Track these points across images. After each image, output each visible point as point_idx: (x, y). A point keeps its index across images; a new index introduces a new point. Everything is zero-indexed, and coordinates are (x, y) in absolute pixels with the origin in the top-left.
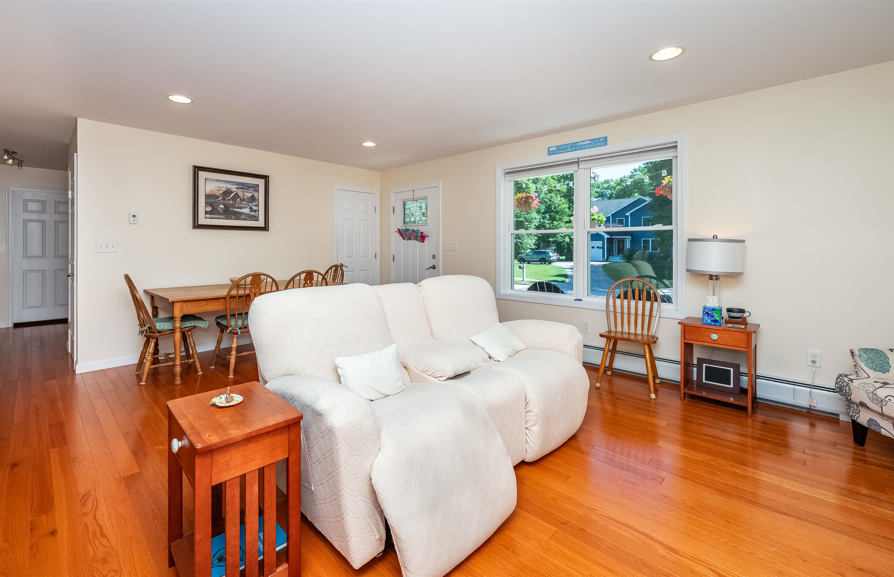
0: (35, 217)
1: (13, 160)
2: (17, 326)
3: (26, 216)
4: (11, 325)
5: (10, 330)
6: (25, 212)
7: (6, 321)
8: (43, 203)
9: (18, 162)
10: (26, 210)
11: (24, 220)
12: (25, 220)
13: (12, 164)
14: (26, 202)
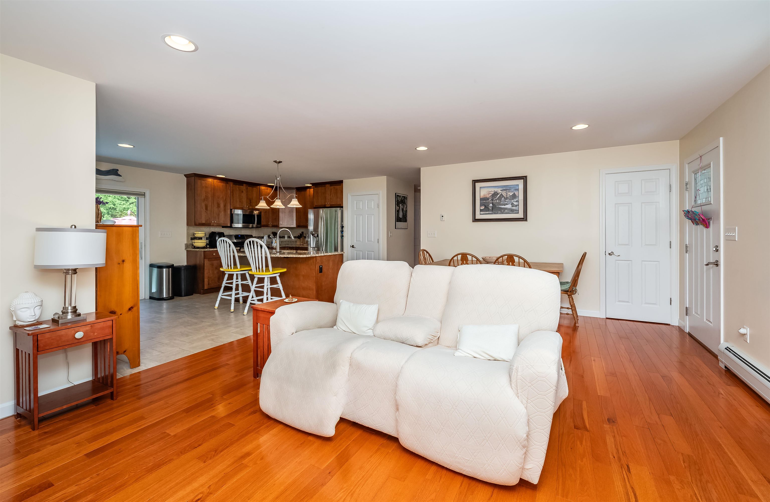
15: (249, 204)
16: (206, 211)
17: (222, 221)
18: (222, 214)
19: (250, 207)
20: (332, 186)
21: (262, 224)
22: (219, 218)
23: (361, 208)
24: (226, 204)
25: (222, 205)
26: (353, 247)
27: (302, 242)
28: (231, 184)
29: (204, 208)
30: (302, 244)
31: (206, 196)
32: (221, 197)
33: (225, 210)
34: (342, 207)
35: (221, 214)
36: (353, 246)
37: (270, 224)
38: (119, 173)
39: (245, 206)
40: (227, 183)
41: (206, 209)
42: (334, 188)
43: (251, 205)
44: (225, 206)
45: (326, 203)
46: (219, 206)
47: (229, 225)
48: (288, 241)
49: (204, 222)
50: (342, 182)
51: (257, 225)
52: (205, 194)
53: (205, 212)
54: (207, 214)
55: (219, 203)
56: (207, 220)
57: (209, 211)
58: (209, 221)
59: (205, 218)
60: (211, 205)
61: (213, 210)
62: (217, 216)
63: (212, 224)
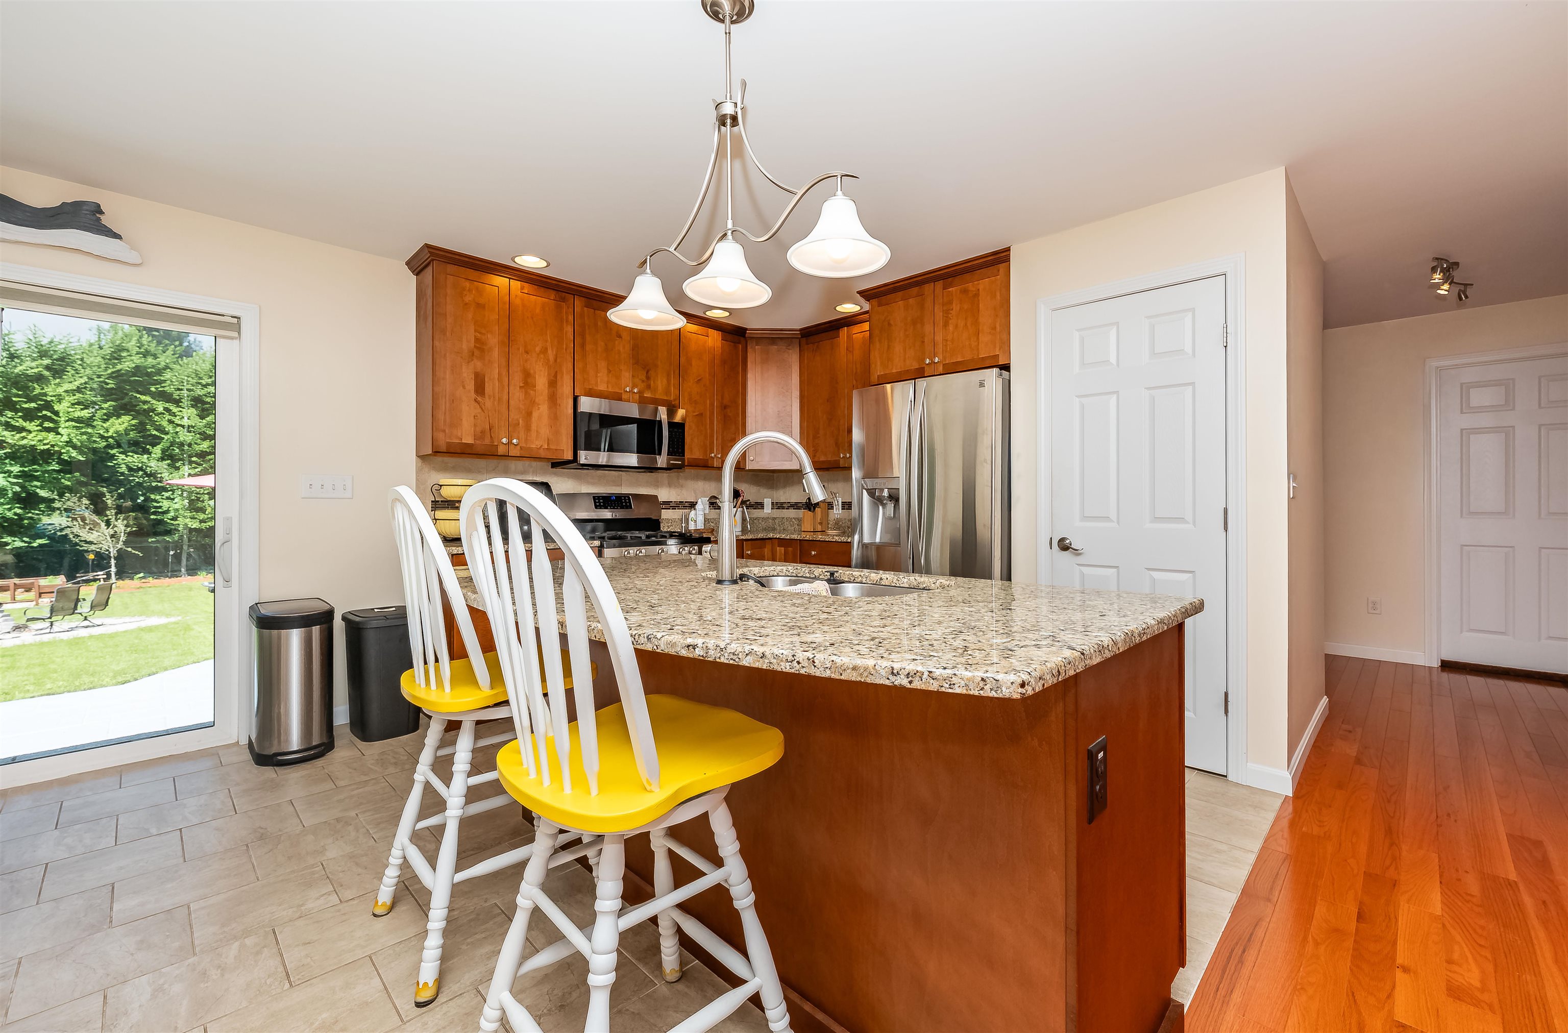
0: (1486, 420)
1: (1450, 284)
2: (1447, 666)
3: (1467, 421)
4: (1436, 664)
5: (1435, 673)
6: (1465, 413)
7: (1426, 652)
8: (1508, 385)
9: (1460, 290)
10: (1466, 407)
11: (1462, 430)
12: (1464, 431)
13: (1447, 293)
14: (1465, 389)
15: (643, 381)
16: (479, 399)
17: (537, 443)
18: (542, 411)
19: (647, 395)
20: (951, 285)
21: (688, 455)
22: (528, 428)
23: (1113, 360)
24: (556, 376)
25: (541, 382)
26: (1064, 546)
27: (821, 523)
28: (578, 303)
29: (471, 386)
30: (819, 528)
31: (477, 340)
32: (538, 349)
33: (553, 399)
34: (1006, 368)
35: (535, 415)
36: (1062, 540)
37: (715, 456)
38: (105, 220)
39: (628, 389)
40: (563, 300)
41: (480, 388)
42: (965, 291)
43: (649, 387)
44: (553, 383)
45: (928, 361)
46: (528, 382)
47: (569, 456)
48: (774, 519)
49: (468, 440)
50: (1007, 260)
51: (668, 460)
52: (476, 331)
53: (475, 400)
54: (482, 408)
55: (532, 372)
56: (483, 432)
57: (490, 399)
58: (491, 437)
59: (475, 425)
60: (496, 376)
61: (506, 397)
62: (522, 420)
63: (501, 450)
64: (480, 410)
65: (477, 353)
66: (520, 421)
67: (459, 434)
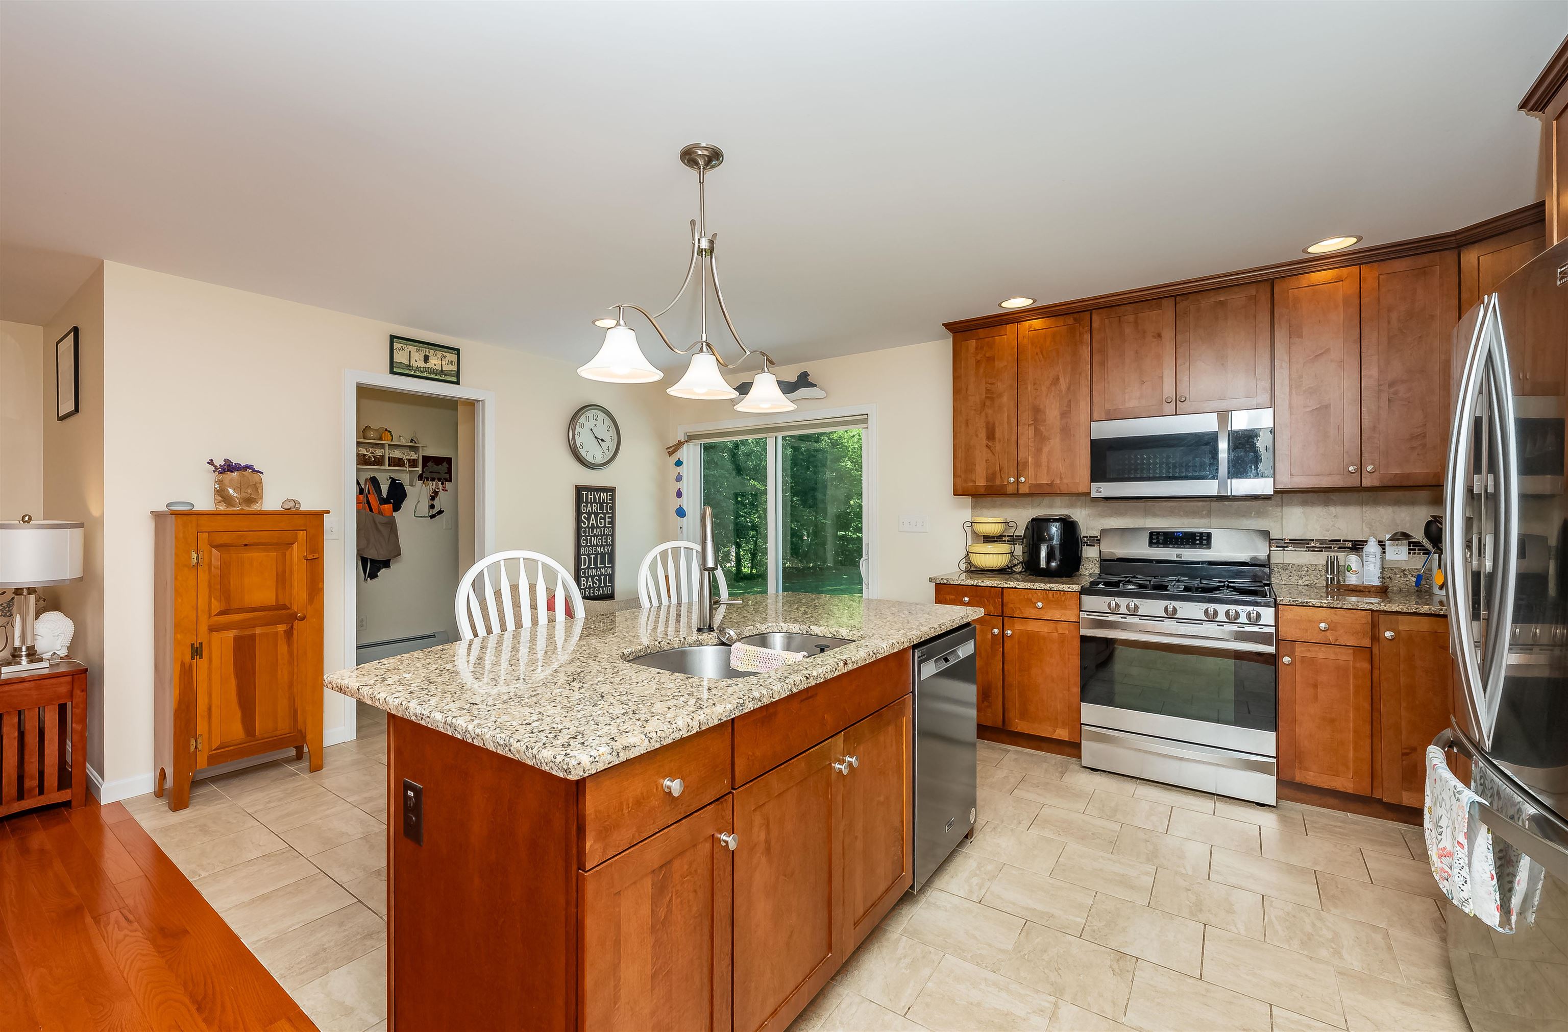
16: (990, 444)
17: (1048, 478)
18: (1053, 445)
22: (1038, 465)
24: (1069, 405)
25: (1052, 414)
28: (1097, 317)
29: (983, 434)
31: (988, 391)
32: (1048, 382)
33: (1066, 431)
35: (1046, 449)
40: (1078, 320)
41: (991, 435)
44: (1065, 414)
46: (1038, 418)
52: (986, 383)
53: (987, 446)
54: (992, 452)
55: (1042, 407)
56: (994, 474)
57: (999, 442)
58: (1001, 477)
59: (987, 469)
60: (1006, 420)
61: (1014, 437)
62: (1032, 457)
63: (1010, 489)
64: (991, 454)
65: (988, 403)
66: (1030, 459)
67: (973, 478)
